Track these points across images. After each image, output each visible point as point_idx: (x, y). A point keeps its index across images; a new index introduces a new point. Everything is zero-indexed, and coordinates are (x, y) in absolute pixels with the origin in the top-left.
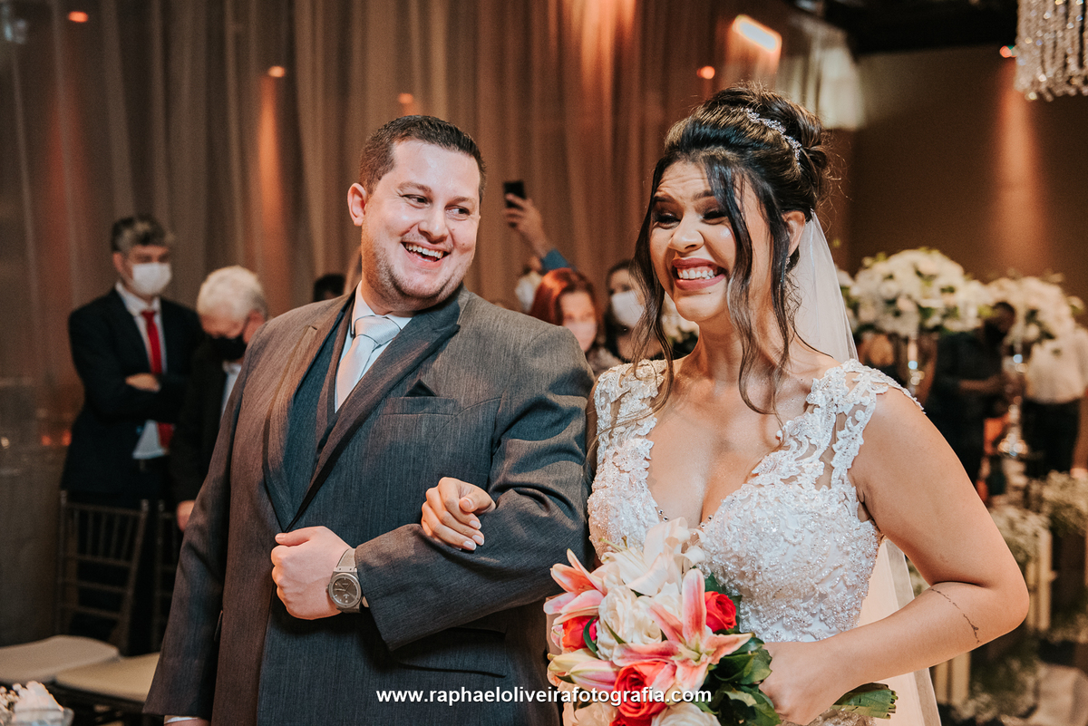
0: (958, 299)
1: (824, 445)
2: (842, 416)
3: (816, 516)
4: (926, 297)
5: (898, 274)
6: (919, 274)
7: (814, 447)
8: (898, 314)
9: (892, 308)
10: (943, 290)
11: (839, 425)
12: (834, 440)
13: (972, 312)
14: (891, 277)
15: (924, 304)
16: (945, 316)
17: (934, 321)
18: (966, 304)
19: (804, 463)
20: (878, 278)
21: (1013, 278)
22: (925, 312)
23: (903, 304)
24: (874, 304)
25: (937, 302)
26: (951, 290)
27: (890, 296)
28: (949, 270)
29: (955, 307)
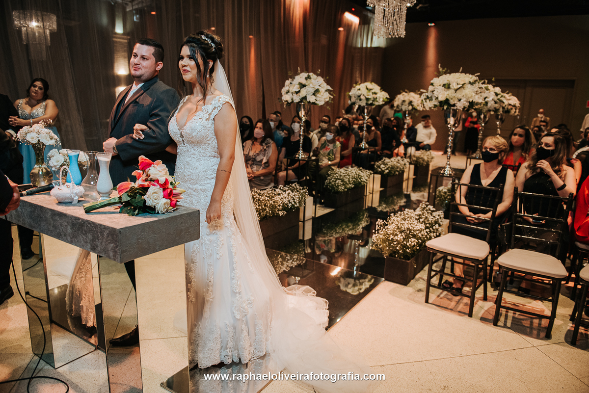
0: (378, 96)
1: (210, 112)
2: (215, 107)
3: (204, 127)
4: (368, 96)
5: (361, 89)
6: (367, 89)
7: (208, 112)
8: (360, 100)
9: (359, 98)
10: (373, 93)
11: (214, 109)
12: (212, 111)
13: (381, 100)
14: (359, 89)
15: (367, 97)
16: (373, 101)
17: (370, 102)
18: (380, 98)
19: (205, 115)
20: (356, 89)
21: (406, 92)
22: (367, 99)
23: (362, 97)
24: (355, 97)
25: (371, 96)
26: (375, 93)
27: (359, 95)
28: (376, 88)
29: (376, 98)
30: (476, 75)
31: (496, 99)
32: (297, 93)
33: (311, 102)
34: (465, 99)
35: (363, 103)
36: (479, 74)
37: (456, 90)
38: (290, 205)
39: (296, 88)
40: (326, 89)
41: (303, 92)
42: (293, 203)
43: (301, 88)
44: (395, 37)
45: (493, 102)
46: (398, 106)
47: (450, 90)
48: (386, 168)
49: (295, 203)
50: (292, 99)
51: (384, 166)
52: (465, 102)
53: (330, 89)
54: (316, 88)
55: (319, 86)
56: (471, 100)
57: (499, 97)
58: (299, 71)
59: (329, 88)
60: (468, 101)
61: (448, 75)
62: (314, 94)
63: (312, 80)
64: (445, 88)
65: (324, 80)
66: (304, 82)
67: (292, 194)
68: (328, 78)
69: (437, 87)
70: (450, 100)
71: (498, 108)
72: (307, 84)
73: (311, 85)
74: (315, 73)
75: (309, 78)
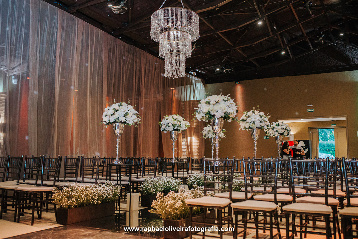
6: (173, 119)
10: (178, 122)
14: (168, 119)
15: (173, 124)
16: (178, 127)
17: (176, 128)
23: (170, 124)
24: (165, 125)
25: (176, 123)
26: (180, 122)
27: (168, 123)
28: (180, 118)
29: (180, 125)
30: (228, 95)
31: (261, 119)
32: (112, 115)
33: (123, 121)
34: (220, 111)
35: (171, 129)
36: (230, 95)
37: (214, 105)
38: (104, 196)
39: (112, 111)
40: (133, 113)
41: (117, 115)
42: (107, 195)
43: (115, 112)
44: (181, 77)
45: (259, 122)
46: (205, 135)
47: (210, 105)
48: (195, 180)
49: (109, 194)
50: (109, 120)
51: (194, 179)
52: (221, 113)
53: (138, 113)
54: (126, 112)
55: (129, 110)
56: (225, 111)
57: (263, 118)
58: (115, 101)
59: (136, 112)
60: (223, 112)
61: (210, 96)
62: (124, 116)
63: (123, 107)
64: (207, 104)
65: (133, 108)
66: (117, 108)
67: (106, 188)
68: (135, 106)
69: (202, 104)
70: (210, 111)
71: (262, 125)
72: (119, 109)
73: (122, 110)
74: (127, 103)
75: (121, 105)
